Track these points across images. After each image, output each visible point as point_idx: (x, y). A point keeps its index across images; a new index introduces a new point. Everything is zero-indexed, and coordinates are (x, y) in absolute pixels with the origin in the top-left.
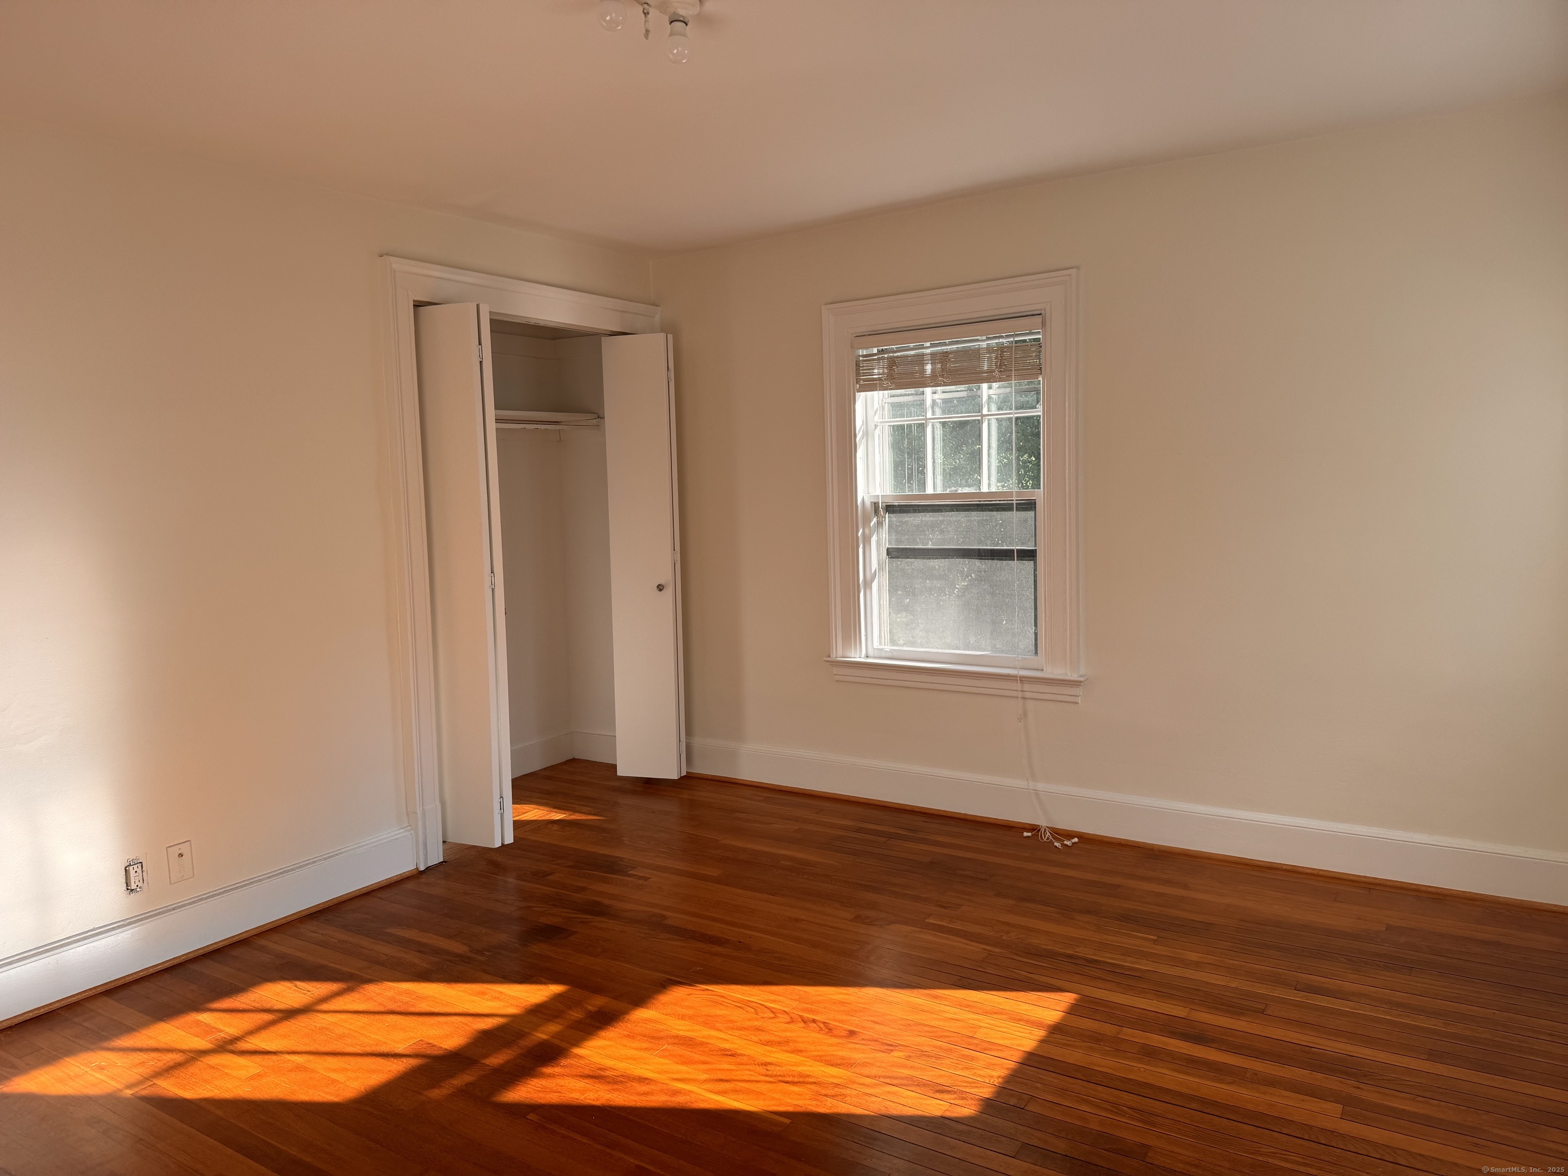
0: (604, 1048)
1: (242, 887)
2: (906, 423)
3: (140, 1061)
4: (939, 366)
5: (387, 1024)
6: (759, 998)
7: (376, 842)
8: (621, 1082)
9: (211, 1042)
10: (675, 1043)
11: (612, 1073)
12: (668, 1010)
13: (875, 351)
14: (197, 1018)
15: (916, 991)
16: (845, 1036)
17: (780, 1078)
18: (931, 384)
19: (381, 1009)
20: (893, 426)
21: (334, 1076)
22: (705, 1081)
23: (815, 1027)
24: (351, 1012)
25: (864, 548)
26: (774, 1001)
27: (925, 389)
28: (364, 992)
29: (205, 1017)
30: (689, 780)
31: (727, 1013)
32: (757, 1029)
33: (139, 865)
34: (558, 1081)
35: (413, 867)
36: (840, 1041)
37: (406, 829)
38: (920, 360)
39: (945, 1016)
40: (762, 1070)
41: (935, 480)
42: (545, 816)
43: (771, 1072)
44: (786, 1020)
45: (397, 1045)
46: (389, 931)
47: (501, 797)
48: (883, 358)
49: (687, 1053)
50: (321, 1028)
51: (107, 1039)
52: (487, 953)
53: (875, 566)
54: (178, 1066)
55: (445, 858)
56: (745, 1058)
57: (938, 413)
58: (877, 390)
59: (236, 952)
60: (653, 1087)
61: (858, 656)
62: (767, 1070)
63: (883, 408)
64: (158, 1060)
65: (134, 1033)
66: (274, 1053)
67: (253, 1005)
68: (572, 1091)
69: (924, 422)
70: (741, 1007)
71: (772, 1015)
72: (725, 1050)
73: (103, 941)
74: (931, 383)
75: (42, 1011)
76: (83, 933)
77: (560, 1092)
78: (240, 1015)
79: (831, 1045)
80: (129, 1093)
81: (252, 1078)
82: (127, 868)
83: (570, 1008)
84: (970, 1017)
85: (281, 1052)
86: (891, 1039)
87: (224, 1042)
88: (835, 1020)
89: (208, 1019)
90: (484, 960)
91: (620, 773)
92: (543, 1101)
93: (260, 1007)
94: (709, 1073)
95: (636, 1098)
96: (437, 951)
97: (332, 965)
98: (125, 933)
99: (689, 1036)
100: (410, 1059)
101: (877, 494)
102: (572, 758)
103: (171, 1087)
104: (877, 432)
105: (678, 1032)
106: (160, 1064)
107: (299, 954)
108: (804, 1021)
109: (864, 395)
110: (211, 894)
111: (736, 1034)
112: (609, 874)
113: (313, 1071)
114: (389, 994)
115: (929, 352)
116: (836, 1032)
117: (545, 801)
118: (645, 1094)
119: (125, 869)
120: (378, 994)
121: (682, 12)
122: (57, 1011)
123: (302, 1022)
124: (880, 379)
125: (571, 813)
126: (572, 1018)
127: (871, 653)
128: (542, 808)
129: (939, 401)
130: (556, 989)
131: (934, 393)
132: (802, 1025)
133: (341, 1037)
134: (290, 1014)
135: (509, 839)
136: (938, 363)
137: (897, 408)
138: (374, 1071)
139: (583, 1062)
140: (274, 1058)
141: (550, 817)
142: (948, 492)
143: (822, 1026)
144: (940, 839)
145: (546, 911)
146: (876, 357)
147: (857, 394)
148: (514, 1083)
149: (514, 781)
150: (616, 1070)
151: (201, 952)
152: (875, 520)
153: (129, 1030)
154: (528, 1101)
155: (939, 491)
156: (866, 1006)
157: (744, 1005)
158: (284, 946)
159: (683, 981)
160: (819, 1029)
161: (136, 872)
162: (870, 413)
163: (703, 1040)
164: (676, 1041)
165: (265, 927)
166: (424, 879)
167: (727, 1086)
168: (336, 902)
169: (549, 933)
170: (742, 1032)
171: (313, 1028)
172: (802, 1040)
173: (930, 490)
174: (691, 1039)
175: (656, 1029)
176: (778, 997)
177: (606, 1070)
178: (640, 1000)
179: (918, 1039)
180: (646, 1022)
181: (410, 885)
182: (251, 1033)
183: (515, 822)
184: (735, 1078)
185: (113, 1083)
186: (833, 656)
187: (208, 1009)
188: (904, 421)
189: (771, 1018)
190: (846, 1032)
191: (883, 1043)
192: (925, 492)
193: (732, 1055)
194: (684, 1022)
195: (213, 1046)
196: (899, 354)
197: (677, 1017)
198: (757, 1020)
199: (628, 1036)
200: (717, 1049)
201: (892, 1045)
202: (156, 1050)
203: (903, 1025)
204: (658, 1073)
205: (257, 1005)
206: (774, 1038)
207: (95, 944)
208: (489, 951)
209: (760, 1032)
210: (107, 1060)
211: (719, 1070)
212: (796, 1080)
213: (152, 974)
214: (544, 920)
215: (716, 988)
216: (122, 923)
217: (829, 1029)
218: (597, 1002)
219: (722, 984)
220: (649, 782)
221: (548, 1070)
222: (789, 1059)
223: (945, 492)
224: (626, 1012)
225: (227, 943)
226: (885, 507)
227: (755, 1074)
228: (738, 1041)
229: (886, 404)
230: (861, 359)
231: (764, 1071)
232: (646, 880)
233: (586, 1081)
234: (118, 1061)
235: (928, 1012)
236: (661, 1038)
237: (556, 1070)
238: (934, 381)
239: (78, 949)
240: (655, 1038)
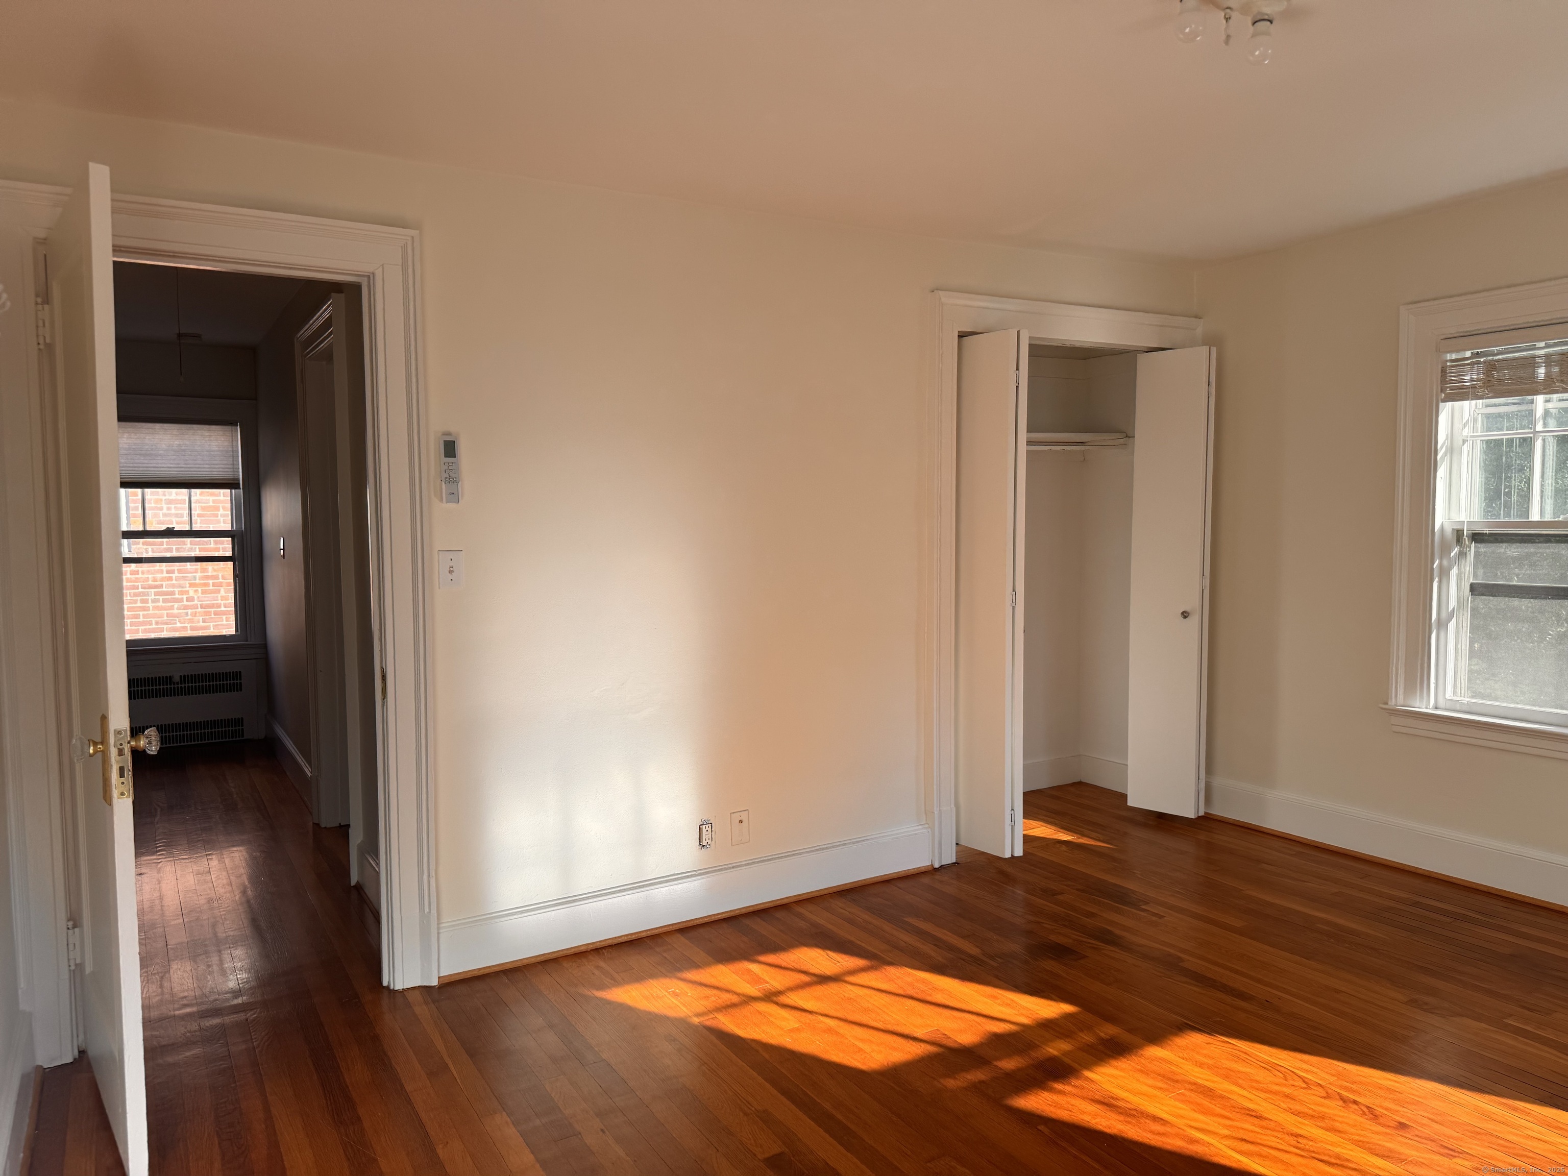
0: (1116, 1078)
1: (786, 857)
2: (1504, 437)
3: (704, 996)
4: (1557, 369)
5: (906, 1008)
6: (1289, 1064)
7: (897, 834)
8: (1134, 1116)
9: (759, 991)
10: (1192, 1090)
11: (1125, 1105)
12: (1185, 1055)
13: (1468, 354)
14: (748, 966)
15: (1487, 1097)
16: (1393, 1127)
17: (1313, 1155)
18: (1544, 391)
19: (901, 992)
20: (1487, 441)
21: (861, 1045)
22: (1226, 1137)
23: (1355, 1109)
24: (874, 989)
25: (1440, 582)
26: (1306, 1071)
27: (1535, 397)
28: (887, 974)
29: (754, 967)
30: (1206, 822)
31: (1252, 1071)
32: (1286, 1096)
33: (710, 825)
34: (1069, 1099)
35: (928, 863)
36: (1388, 1131)
37: (924, 826)
38: (1531, 363)
39: (1526, 1132)
40: (1292, 1140)
41: (1543, 504)
42: (1052, 835)
43: (1303, 1145)
44: (1321, 1095)
45: (916, 1030)
46: (906, 919)
47: (1012, 810)
48: (1479, 363)
49: (1206, 1102)
50: (849, 999)
51: (680, 970)
52: (999, 960)
53: (1453, 603)
54: (734, 1005)
55: (957, 860)
56: (1271, 1123)
57: (1552, 425)
58: (1468, 399)
59: (779, 914)
60: (1168, 1129)
61: (1425, 705)
62: (1298, 1142)
63: (1475, 420)
64: (719, 997)
65: (700, 970)
66: (811, 1012)
67: (793, 965)
68: (1083, 1112)
69: (1531, 435)
70: (1267, 1069)
71: (1304, 1085)
72: (1249, 1109)
73: (680, 886)
74: (1544, 389)
75: (634, 937)
76: (666, 877)
77: (1071, 1111)
78: (782, 971)
79: (1377, 1133)
80: (696, 1020)
81: (792, 1030)
82: (701, 827)
83: (1082, 1031)
84: (1560, 1142)
85: (816, 1013)
86: (1454, 1143)
87: (769, 993)
88: (1381, 1107)
89: (757, 970)
90: (995, 965)
91: (1131, 803)
92: (1054, 1116)
93: (799, 968)
94: (1231, 1130)
95: (1149, 1135)
96: (951, 948)
97: (859, 943)
98: (696, 882)
99: (1207, 1086)
100: (927, 1045)
101: (1461, 520)
102: (1079, 781)
103: (728, 1023)
104: (1465, 448)
105: (1195, 1079)
106: (720, 1001)
107: (830, 927)
108: (1344, 1100)
109: (1450, 405)
110: (762, 859)
111: (1261, 1096)
112: (1120, 904)
113: (843, 1036)
114: (910, 980)
115: (1544, 353)
116: (1381, 1120)
117: (1052, 820)
118: (1159, 1134)
119: (700, 827)
120: (898, 978)
121: (1268, 10)
122: (644, 939)
123: (833, 989)
124: (1473, 387)
125: (1080, 836)
126: (1084, 1041)
127: (1441, 703)
128: (1049, 826)
129: (1553, 411)
130: (1067, 1008)
131: (1547, 401)
132: (1341, 1103)
133: (867, 1010)
134: (823, 979)
135: (1019, 852)
136: (1555, 366)
137: (1492, 421)
138: (895, 1049)
139: (1093, 1086)
140: (810, 1016)
141: (1058, 836)
142: (1560, 519)
143: (1365, 1109)
144: (1524, 929)
145: (1055, 929)
146: (1469, 361)
147: (1441, 405)
148: (1025, 1092)
149: (1025, 794)
150: (1129, 1102)
151: (751, 909)
152: (1456, 549)
153: (696, 966)
154: (1039, 1112)
155: (1548, 518)
156: (1420, 1100)
157: (1271, 1067)
158: (818, 916)
159: (1201, 1029)
160: (1362, 1113)
161: (707, 831)
162: (1457, 425)
163: (1224, 1093)
164: (1193, 1087)
165: (802, 897)
166: (938, 876)
167: (1251, 1148)
168: (860, 884)
169: (1060, 952)
170: (1267, 1095)
171: (843, 997)
172: (1340, 1119)
173: (1535, 516)
174: (1210, 1090)
175: (1171, 1070)
176: (1311, 1067)
177: (1119, 1100)
178: (1156, 1037)
179: (1491, 1152)
180: (1160, 1061)
181: (926, 880)
182: (791, 989)
183: (1025, 836)
184: (1259, 1141)
185: (684, 1009)
186: (1392, 703)
187: (756, 960)
188: (1503, 435)
189: (1302, 1088)
190: (1396, 1123)
191: (1442, 1145)
192: (1529, 519)
193: (1256, 1117)
194: (1202, 1070)
195: (761, 995)
196: (1500, 357)
197: (1195, 1063)
198: (1285, 1085)
199: (1142, 1072)
200: (1240, 1107)
201: (1454, 1151)
202: (717, 988)
203: (1469, 1132)
204: (1174, 1116)
205: (797, 966)
206: (1306, 1110)
207: (674, 887)
208: (1000, 958)
209: (1289, 1100)
210: (680, 989)
211: (1242, 1129)
212: (1333, 1160)
213: (714, 921)
214: (1053, 938)
215: (1237, 1043)
216: (695, 873)
217: (1372, 1114)
218: (1109, 1030)
219: (1245, 1040)
220: (1161, 816)
221: (1059, 1086)
222: (1325, 1137)
223: (1556, 520)
224: (1140, 1047)
225: (771, 905)
226: (1471, 535)
227: (1283, 1143)
228: (1264, 1104)
229: (1480, 415)
230: (1448, 364)
231: (1294, 1143)
232: (1160, 918)
233: (1098, 1106)
234: (688, 991)
235: (1503, 1123)
236: (1177, 1081)
237: (1068, 1088)
238: (1548, 387)
239: (662, 889)
240: (1171, 1080)
